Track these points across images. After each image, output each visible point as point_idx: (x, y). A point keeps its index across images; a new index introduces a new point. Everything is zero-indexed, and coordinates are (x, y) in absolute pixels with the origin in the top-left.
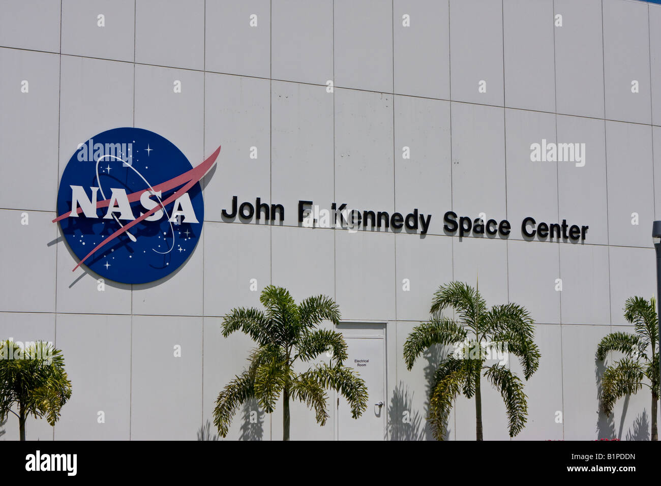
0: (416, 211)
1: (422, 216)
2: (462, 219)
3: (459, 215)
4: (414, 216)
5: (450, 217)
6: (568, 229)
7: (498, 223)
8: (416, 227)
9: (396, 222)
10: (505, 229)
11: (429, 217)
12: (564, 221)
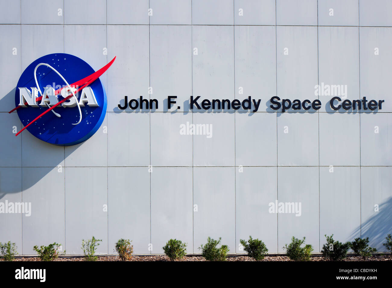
0: (250, 97)
1: (254, 100)
2: (284, 101)
3: (282, 99)
4: (249, 100)
5: (275, 100)
6: (367, 103)
7: (312, 102)
8: (249, 107)
9: (235, 105)
10: (316, 105)
11: (260, 101)
12: (364, 98)
